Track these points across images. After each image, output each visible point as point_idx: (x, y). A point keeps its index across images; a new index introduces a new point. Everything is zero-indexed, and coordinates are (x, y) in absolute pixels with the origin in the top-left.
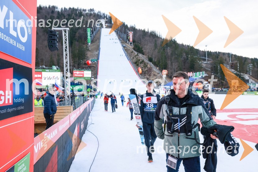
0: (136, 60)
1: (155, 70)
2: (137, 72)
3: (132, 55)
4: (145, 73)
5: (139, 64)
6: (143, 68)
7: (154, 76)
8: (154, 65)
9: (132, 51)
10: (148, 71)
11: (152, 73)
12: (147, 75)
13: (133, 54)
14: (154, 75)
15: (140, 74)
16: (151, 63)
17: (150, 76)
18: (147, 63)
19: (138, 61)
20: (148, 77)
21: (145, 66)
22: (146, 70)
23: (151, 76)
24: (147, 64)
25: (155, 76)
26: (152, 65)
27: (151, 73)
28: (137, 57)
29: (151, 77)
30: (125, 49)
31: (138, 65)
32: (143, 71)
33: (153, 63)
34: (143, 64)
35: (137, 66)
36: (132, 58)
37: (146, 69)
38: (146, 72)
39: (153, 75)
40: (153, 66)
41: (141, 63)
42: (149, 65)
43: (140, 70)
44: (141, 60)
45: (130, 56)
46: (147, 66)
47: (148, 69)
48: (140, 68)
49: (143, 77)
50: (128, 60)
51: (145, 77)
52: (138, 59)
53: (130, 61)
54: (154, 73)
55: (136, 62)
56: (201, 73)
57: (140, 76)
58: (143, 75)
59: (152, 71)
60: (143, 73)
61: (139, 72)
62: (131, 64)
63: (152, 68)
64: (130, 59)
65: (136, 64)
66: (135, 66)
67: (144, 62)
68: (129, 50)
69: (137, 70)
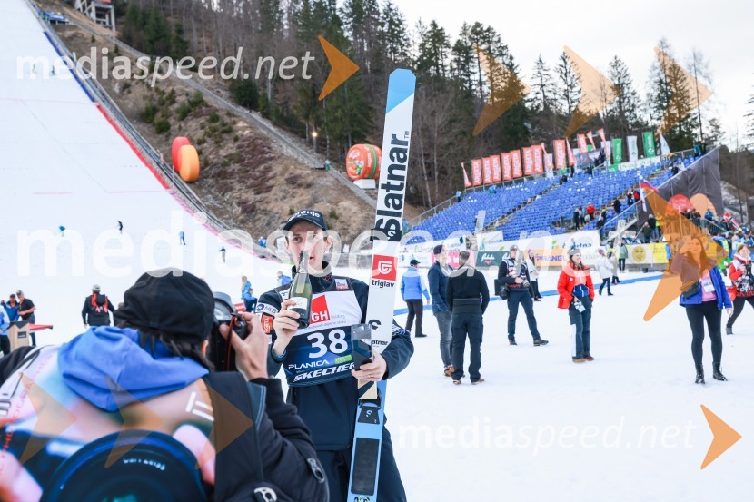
0: (152, 98)
1: (288, 151)
2: (167, 168)
4: (222, 175)
5: (171, 121)
6: (208, 146)
7: (290, 189)
8: (275, 124)
9: (117, 49)
10: (240, 160)
11: (277, 169)
12: (238, 186)
14: (293, 181)
15: (190, 182)
16: (256, 116)
17: (261, 187)
18: (229, 115)
19: (162, 103)
20: (251, 196)
21: (214, 130)
22: (230, 157)
23: (269, 189)
24: (227, 120)
25: (301, 191)
26: (267, 127)
27: (268, 169)
29: (270, 195)
31: (163, 129)
32: (205, 164)
33: (266, 115)
34: (202, 120)
35: (162, 137)
36: (117, 89)
37: (230, 148)
38: (226, 164)
39: (282, 180)
40: (272, 128)
41: (184, 114)
42: (240, 124)
43: (189, 157)
44: (181, 99)
46: (229, 131)
47: (239, 147)
48: (184, 139)
49: (215, 198)
50: (93, 100)
51: (227, 197)
52: (163, 93)
53: (104, 106)
54: (286, 168)
55: (147, 109)
56: (632, 140)
57: (189, 193)
58: (213, 190)
59: (271, 159)
60: (213, 177)
61: (178, 172)
62: (117, 122)
63: (266, 139)
64: (103, 95)
65: (154, 125)
66: (147, 136)
67: (207, 106)
68: (89, 41)
69: (165, 157)
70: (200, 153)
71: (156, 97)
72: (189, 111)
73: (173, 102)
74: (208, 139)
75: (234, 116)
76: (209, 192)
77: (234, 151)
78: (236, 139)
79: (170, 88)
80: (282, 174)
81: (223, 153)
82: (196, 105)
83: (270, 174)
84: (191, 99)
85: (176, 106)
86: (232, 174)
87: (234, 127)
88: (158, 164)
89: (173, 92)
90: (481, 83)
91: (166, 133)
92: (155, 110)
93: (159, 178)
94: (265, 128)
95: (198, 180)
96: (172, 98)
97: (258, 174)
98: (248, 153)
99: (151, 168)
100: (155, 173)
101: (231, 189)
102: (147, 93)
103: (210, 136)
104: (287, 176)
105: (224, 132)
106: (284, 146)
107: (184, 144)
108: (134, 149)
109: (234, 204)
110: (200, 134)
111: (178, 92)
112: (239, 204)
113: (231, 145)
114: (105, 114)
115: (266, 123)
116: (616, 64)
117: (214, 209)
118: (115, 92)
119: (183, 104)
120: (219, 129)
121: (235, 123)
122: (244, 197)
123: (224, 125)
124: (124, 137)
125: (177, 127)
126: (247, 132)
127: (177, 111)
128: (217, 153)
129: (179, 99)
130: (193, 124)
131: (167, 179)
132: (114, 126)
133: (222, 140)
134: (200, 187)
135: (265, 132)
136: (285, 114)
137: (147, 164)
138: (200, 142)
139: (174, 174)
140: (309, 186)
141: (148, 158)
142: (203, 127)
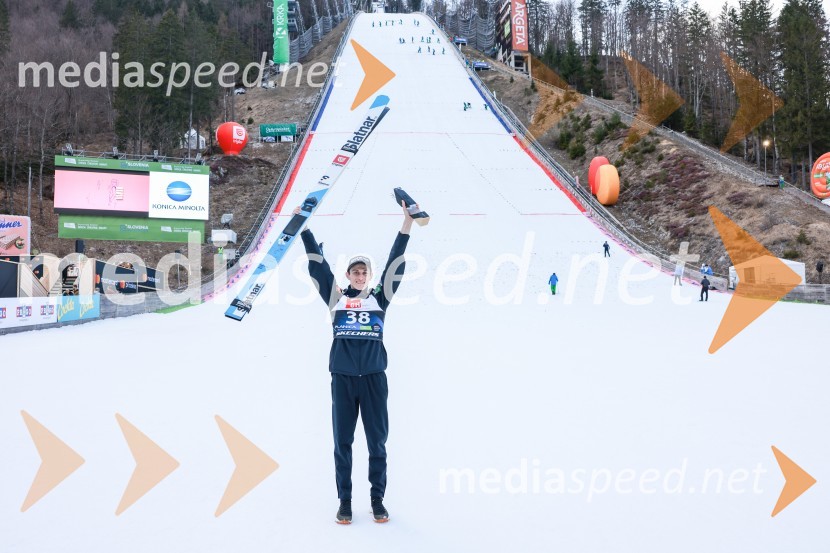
0: (566, 125)
1: (725, 168)
2: (584, 190)
3: (533, 106)
4: (645, 196)
5: (587, 145)
7: (734, 209)
8: (704, 143)
9: (533, 86)
10: (667, 181)
11: (714, 187)
12: (665, 209)
13: (535, 97)
14: (737, 200)
15: (608, 205)
16: (683, 136)
17: (695, 208)
18: (651, 136)
19: (577, 129)
20: (682, 220)
21: (635, 151)
22: (654, 177)
23: (705, 210)
24: (649, 139)
25: (748, 211)
26: (695, 146)
27: (703, 189)
28: (570, 109)
29: (707, 217)
30: (486, 82)
31: (578, 154)
32: (625, 186)
33: (692, 134)
34: (620, 142)
35: (578, 161)
36: (532, 120)
37: (653, 168)
38: (649, 186)
39: (722, 199)
40: (702, 146)
41: (600, 138)
42: (664, 143)
43: (608, 178)
45: (516, 110)
46: (652, 150)
47: (664, 167)
48: (603, 158)
49: (638, 222)
50: (510, 131)
51: (652, 220)
52: (578, 119)
53: (520, 136)
54: (727, 186)
55: (562, 136)
57: (608, 216)
58: (634, 213)
59: (705, 177)
60: (634, 199)
61: (595, 196)
62: (532, 149)
63: (696, 157)
64: (520, 126)
65: (568, 151)
66: (561, 162)
67: (625, 127)
68: (508, 82)
69: (580, 180)
70: (620, 174)
71: (571, 123)
72: (606, 134)
73: (588, 126)
74: (627, 161)
75: (656, 135)
76: (630, 216)
77: (658, 171)
78: (661, 158)
79: (585, 114)
80: (722, 193)
81: (645, 173)
82: (613, 128)
83: (706, 194)
84: (608, 122)
85: (591, 130)
86: (657, 196)
87: (657, 146)
89: (588, 117)
91: (581, 158)
92: (569, 136)
93: (575, 201)
94: (693, 145)
95: (616, 204)
96: (587, 123)
97: (689, 194)
98: (676, 172)
99: (566, 191)
100: (570, 196)
101: (657, 212)
102: (563, 122)
103: (629, 158)
104: (728, 194)
105: (645, 152)
106: (719, 164)
107: (603, 163)
108: (549, 174)
109: (661, 228)
110: (618, 156)
111: (593, 117)
112: (667, 228)
113: (654, 165)
114: (520, 143)
115: (692, 141)
117: (638, 234)
118: (530, 124)
119: (599, 127)
120: (643, 151)
121: (658, 142)
122: (673, 220)
123: (646, 144)
124: (539, 163)
125: (593, 150)
126: (673, 150)
127: (593, 135)
128: (638, 174)
129: (595, 123)
130: (610, 146)
131: (583, 202)
132: (529, 153)
133: (644, 160)
134: (619, 211)
135: (694, 150)
137: (561, 188)
138: (618, 165)
139: (592, 198)
140: (760, 205)
141: (563, 181)
142: (620, 148)
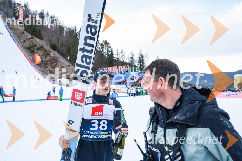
0: (31, 44)
1: (62, 61)
2: (33, 61)
3: (23, 37)
4: (46, 64)
5: (35, 50)
6: (43, 57)
7: (61, 69)
8: (60, 54)
9: (23, 32)
10: (51, 61)
11: (59, 64)
12: (49, 67)
13: (24, 35)
15: (38, 65)
16: (56, 52)
18: (49, 51)
19: (33, 46)
20: (52, 70)
21: (45, 54)
22: (48, 60)
24: (49, 52)
27: (57, 64)
28: (32, 41)
31: (33, 52)
32: (42, 61)
33: (58, 52)
34: (43, 51)
35: (32, 53)
36: (22, 41)
38: (47, 62)
40: (59, 55)
41: (38, 49)
42: (52, 53)
43: (38, 59)
44: (38, 46)
45: (18, 37)
46: (49, 54)
47: (51, 58)
48: (38, 55)
49: (44, 69)
50: (16, 43)
51: (46, 69)
52: (34, 44)
53: (18, 45)
54: (61, 64)
55: (29, 47)
56: (134, 68)
57: (37, 67)
58: (43, 67)
59: (58, 62)
60: (44, 64)
61: (35, 62)
62: (21, 49)
63: (57, 57)
64: (18, 42)
65: (30, 51)
66: (28, 53)
67: (44, 48)
68: (16, 29)
69: (32, 58)
70: (41, 58)
71: (32, 44)
72: (40, 49)
73: (36, 46)
74: (44, 56)
75: (50, 51)
76: (42, 67)
77: (49, 59)
78: (50, 56)
79: (36, 43)
80: (60, 66)
81: (47, 59)
82: (41, 48)
83: (57, 65)
84: (41, 46)
85: (37, 47)
86: (48, 64)
87: (50, 54)
88: (30, 60)
89: (36, 44)
90: (105, 52)
92: (31, 47)
93: (30, 63)
94: (57, 55)
95: (40, 64)
96: (36, 45)
97: (54, 65)
98: (53, 60)
99: (29, 60)
100: (29, 61)
101: (48, 67)
102: (30, 43)
103: (44, 55)
104: (61, 66)
105: (48, 55)
106: (61, 59)
107: (38, 56)
108: (25, 55)
109: (48, 71)
110: (42, 54)
111: (37, 44)
112: (49, 71)
113: (49, 58)
114: (18, 46)
115: (58, 54)
116: (132, 53)
117: (43, 71)
118: (21, 42)
119: (38, 47)
120: (47, 54)
121: (50, 53)
122: (51, 69)
123: (48, 53)
124: (23, 52)
125: (36, 52)
126: (53, 55)
127: (37, 48)
128: (45, 59)
129: (37, 46)
130: (40, 52)
131: (32, 63)
132: (20, 49)
133: (47, 56)
134: (40, 66)
135: (57, 56)
136: (62, 53)
137: (28, 59)
138: (41, 56)
139: (34, 62)
141: (28, 58)
142: (42, 53)
